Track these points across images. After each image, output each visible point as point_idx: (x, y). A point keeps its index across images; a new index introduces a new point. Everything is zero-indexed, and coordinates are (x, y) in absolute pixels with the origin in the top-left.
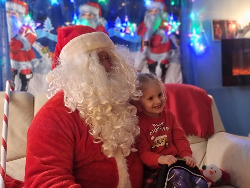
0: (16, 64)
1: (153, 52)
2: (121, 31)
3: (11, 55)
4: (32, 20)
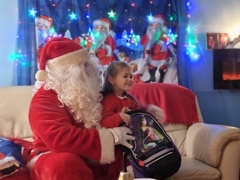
1: (153, 59)
3: (38, 60)
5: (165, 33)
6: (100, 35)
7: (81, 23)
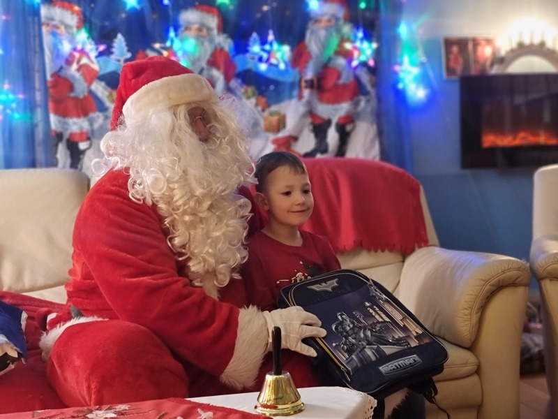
0: (60, 122)
1: (321, 100)
2: (260, 59)
3: (51, 105)
4: (90, 40)
5: (348, 40)
6: (197, 45)
7: (151, 18)
